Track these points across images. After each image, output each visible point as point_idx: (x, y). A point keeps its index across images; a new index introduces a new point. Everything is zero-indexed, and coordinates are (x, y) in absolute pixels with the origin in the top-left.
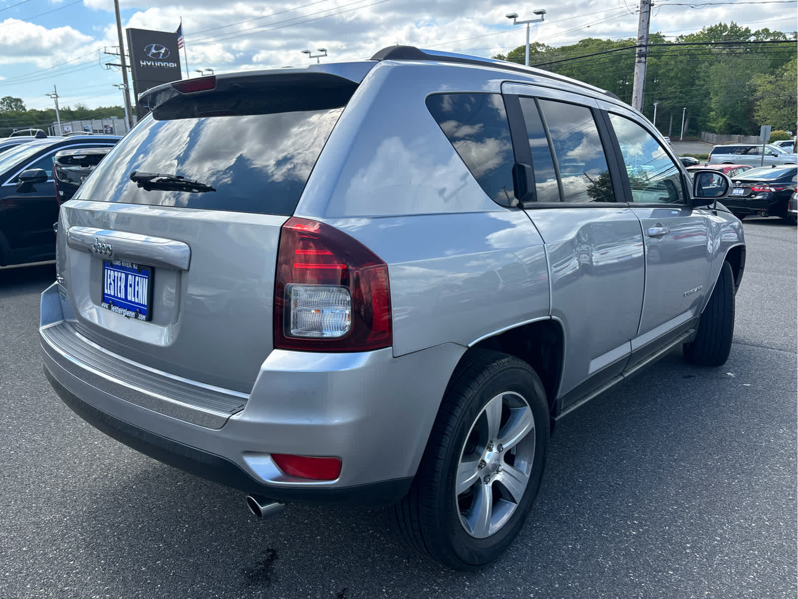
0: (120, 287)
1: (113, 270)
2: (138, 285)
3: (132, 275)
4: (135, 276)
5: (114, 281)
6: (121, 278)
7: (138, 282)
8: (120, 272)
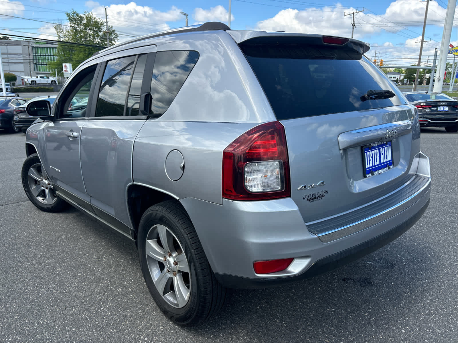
0: (376, 158)
1: (370, 151)
2: (386, 152)
3: (382, 148)
4: (384, 148)
5: (372, 157)
6: (376, 153)
7: (386, 150)
8: (375, 150)
